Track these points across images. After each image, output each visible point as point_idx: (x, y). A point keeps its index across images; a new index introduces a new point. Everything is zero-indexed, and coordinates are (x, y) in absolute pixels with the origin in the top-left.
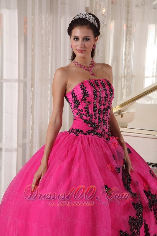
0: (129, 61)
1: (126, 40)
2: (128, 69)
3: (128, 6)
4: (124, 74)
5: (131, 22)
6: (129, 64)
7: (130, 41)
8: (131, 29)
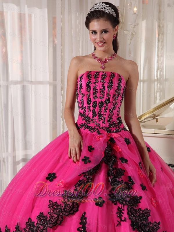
0: (162, 63)
1: (159, 41)
2: (161, 71)
3: (160, 5)
4: (157, 76)
5: (163, 22)
6: (162, 67)
7: (162, 42)
8: (163, 29)
